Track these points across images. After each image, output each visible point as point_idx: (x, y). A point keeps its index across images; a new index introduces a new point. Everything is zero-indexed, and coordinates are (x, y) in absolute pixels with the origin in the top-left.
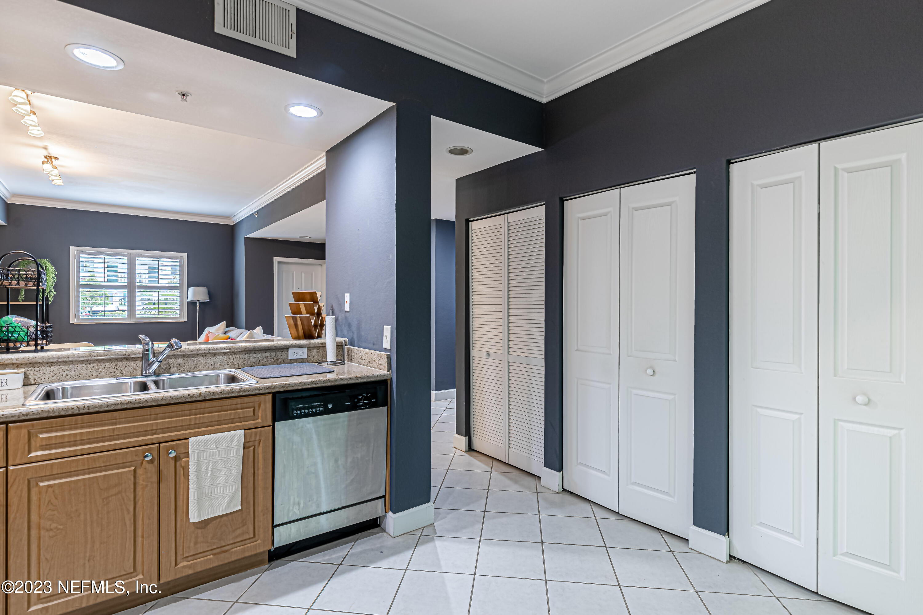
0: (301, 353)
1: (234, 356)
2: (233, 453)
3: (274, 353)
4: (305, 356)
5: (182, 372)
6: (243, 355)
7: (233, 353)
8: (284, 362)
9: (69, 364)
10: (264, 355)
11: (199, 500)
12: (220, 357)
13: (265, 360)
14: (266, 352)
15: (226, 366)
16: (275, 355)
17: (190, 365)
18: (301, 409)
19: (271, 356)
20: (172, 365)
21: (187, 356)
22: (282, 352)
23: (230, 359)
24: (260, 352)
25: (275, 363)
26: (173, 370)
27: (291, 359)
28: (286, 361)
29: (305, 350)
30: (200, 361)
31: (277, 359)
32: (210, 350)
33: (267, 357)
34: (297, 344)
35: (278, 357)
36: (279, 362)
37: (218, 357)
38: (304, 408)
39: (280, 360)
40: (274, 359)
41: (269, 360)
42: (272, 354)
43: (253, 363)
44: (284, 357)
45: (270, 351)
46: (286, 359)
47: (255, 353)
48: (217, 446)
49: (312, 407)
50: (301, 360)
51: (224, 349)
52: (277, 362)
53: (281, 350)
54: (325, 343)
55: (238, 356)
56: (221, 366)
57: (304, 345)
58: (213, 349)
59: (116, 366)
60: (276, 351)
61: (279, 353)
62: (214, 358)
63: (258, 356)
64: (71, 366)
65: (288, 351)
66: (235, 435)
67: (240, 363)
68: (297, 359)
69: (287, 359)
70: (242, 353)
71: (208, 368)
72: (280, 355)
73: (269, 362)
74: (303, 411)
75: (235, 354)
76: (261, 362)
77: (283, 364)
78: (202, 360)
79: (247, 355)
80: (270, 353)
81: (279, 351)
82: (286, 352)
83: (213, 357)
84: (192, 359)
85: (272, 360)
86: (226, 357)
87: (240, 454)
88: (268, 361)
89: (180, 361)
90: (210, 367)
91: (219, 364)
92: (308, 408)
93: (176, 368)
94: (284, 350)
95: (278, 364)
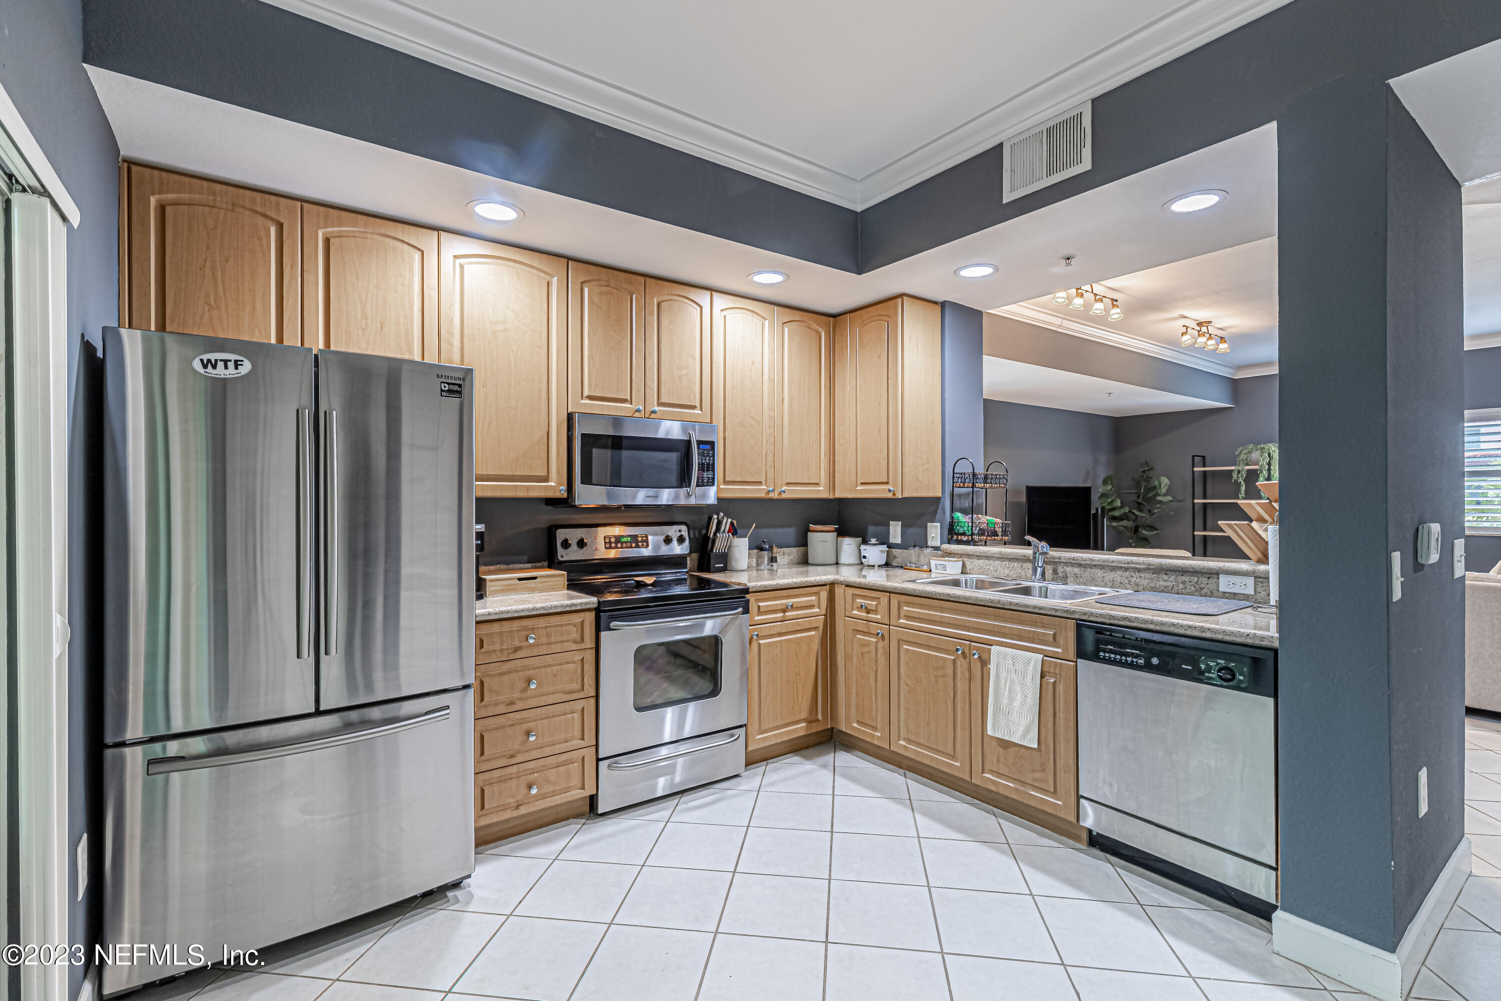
0: (1242, 585)
1: (1137, 573)
2: (1029, 679)
3: (1196, 579)
4: (1251, 591)
5: (1078, 584)
6: (1149, 574)
7: (1136, 570)
8: (1211, 595)
9: (990, 559)
10: (1180, 578)
11: (994, 716)
12: (1119, 573)
13: (1181, 586)
14: (1182, 575)
15: (1128, 586)
16: (1198, 582)
17: (1086, 577)
18: (1111, 652)
19: (1190, 582)
20: (1069, 574)
21: (1083, 566)
22: (1209, 578)
23: (1132, 577)
24: (1173, 573)
25: (1197, 594)
26: (1070, 579)
27: (1224, 592)
28: (1216, 593)
29: (1251, 581)
30: (1097, 574)
31: (1200, 588)
32: (1104, 561)
33: (1184, 582)
34: (1231, 568)
35: (1202, 586)
36: (1203, 592)
37: (1118, 572)
38: (1115, 653)
39: (1205, 590)
40: (1195, 587)
41: (1188, 587)
42: (1192, 578)
43: (1163, 588)
44: (1212, 586)
45: (1189, 574)
46: (1216, 591)
47: (1166, 574)
48: (1015, 664)
49: (1127, 655)
50: (1242, 597)
51: (1121, 563)
52: (1199, 592)
53: (1208, 576)
54: (1268, 573)
55: (1143, 575)
56: (1121, 585)
57: (1243, 571)
58: (1108, 561)
59: (1022, 566)
60: (1200, 575)
61: (1204, 580)
62: (1114, 573)
63: (1171, 579)
64: (991, 561)
65: (1218, 579)
66: (1032, 658)
67: (1145, 584)
68: (1235, 594)
69: (1218, 590)
70: (1148, 571)
71: (1106, 584)
72: (1205, 582)
73: (1188, 590)
74: (1112, 656)
75: (1139, 572)
76: (1176, 588)
77: (1210, 597)
78: (1099, 573)
79: (1155, 575)
80: (1188, 578)
81: (1204, 576)
82: (1216, 580)
83: (1112, 571)
84: (1089, 570)
85: (1193, 588)
86: (1127, 574)
87: (1037, 683)
88: (1185, 588)
89: (1077, 570)
90: (1109, 583)
91: (1119, 582)
92: (1122, 654)
93: (1072, 579)
94: (1213, 576)
95: (1201, 596)
